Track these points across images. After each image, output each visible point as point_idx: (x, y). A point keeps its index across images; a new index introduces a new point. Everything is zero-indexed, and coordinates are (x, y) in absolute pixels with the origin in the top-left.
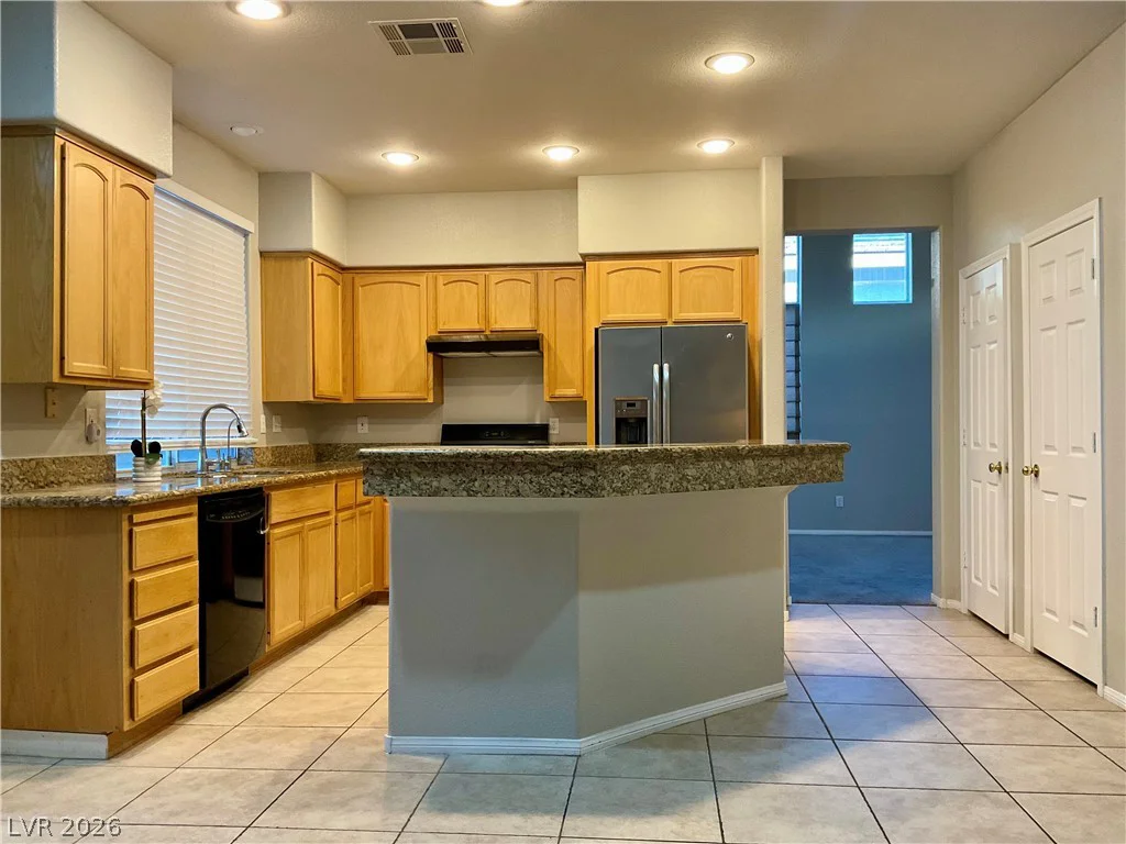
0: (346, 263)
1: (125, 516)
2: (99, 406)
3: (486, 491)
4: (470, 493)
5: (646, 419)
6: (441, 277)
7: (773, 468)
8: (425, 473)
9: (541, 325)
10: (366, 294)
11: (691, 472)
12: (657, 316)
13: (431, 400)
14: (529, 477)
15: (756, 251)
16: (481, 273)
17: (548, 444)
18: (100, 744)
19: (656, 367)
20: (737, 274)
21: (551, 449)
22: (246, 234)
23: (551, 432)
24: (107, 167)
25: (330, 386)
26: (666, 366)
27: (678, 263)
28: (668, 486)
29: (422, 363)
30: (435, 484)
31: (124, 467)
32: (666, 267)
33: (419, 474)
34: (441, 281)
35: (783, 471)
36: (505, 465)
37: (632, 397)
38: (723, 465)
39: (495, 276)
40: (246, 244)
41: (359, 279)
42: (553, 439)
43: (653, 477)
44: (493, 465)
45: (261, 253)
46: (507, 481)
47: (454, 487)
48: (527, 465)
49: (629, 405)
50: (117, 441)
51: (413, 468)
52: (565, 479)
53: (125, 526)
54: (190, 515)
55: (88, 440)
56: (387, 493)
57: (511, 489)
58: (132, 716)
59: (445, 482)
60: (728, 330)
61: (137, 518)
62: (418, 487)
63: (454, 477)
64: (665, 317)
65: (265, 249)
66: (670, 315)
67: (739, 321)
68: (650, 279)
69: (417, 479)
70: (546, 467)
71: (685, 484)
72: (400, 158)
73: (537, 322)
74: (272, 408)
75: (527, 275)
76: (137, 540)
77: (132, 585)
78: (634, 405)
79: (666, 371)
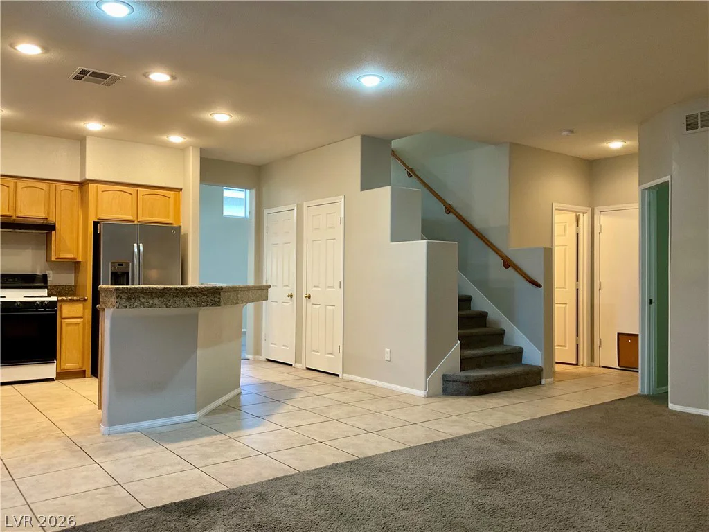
3: (174, 305)
4: (167, 306)
5: (128, 273)
8: (146, 297)
9: (51, 215)
12: (130, 218)
14: (193, 298)
15: (180, 189)
16: (12, 181)
19: (136, 245)
20: (172, 200)
23: (48, 279)
26: (141, 245)
27: (141, 191)
30: (151, 302)
33: (144, 298)
36: (183, 293)
37: (121, 261)
39: (20, 184)
44: (178, 293)
46: (184, 300)
47: (160, 303)
48: (192, 293)
49: (119, 265)
51: (141, 295)
52: (208, 299)
56: (128, 307)
57: (185, 304)
59: (156, 301)
60: (172, 228)
62: (143, 304)
63: (160, 299)
64: (135, 219)
66: (138, 218)
67: (171, 224)
69: (143, 300)
70: (200, 294)
73: (49, 213)
78: (121, 265)
79: (141, 248)
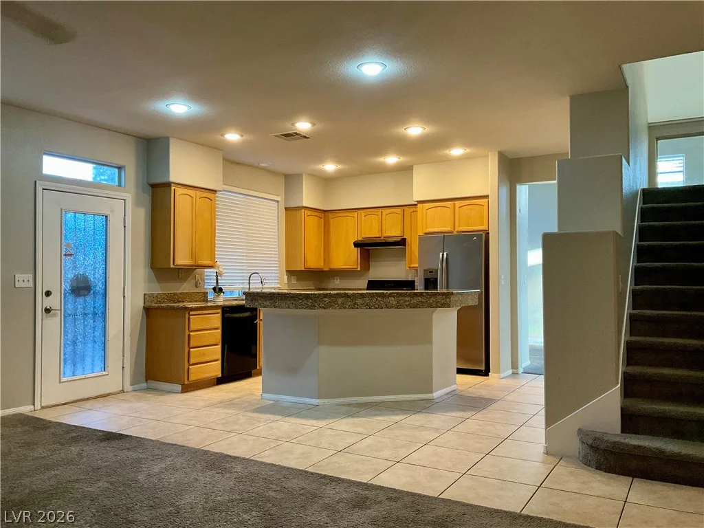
0: (325, 209)
1: (187, 312)
2: (201, 275)
3: (279, 306)
5: (437, 278)
6: (363, 213)
7: (406, 301)
9: (405, 233)
10: (333, 222)
11: (359, 301)
12: (448, 229)
13: (359, 269)
15: (488, 196)
16: (380, 210)
17: (414, 290)
18: (179, 388)
19: (441, 254)
20: (486, 208)
21: (416, 291)
22: (278, 202)
23: (416, 284)
24: (191, 192)
25: (314, 262)
26: (445, 254)
27: (458, 203)
28: (347, 306)
29: (355, 252)
31: (211, 296)
32: (453, 205)
34: (363, 215)
35: (412, 302)
37: (432, 268)
38: (377, 299)
39: (385, 211)
40: (278, 205)
41: (331, 215)
42: (416, 288)
43: (340, 303)
45: (286, 208)
50: (209, 286)
53: (187, 315)
54: (218, 313)
55: (196, 286)
58: (188, 379)
60: (474, 235)
61: (191, 313)
64: (452, 230)
65: (287, 206)
66: (454, 229)
68: (445, 211)
71: (356, 306)
72: (330, 167)
73: (403, 232)
74: (291, 273)
75: (399, 210)
76: (191, 320)
77: (189, 335)
78: (432, 272)
79: (445, 256)
